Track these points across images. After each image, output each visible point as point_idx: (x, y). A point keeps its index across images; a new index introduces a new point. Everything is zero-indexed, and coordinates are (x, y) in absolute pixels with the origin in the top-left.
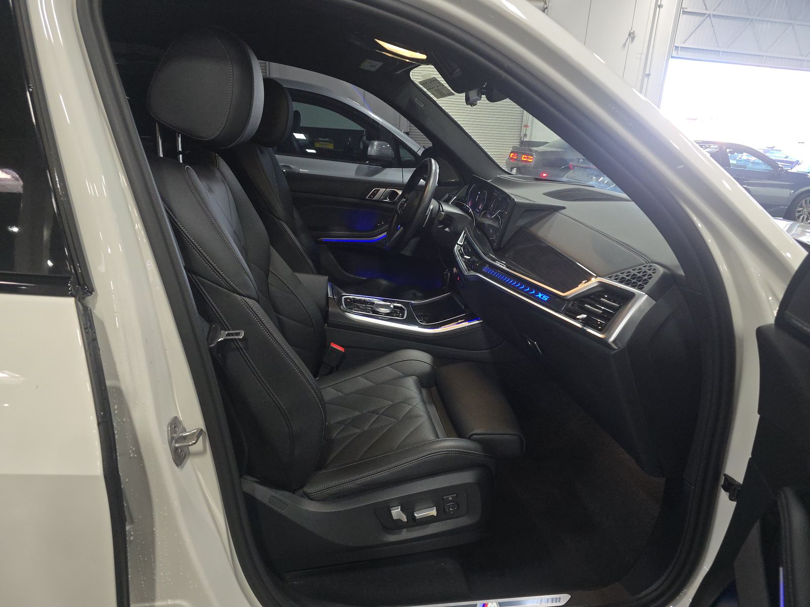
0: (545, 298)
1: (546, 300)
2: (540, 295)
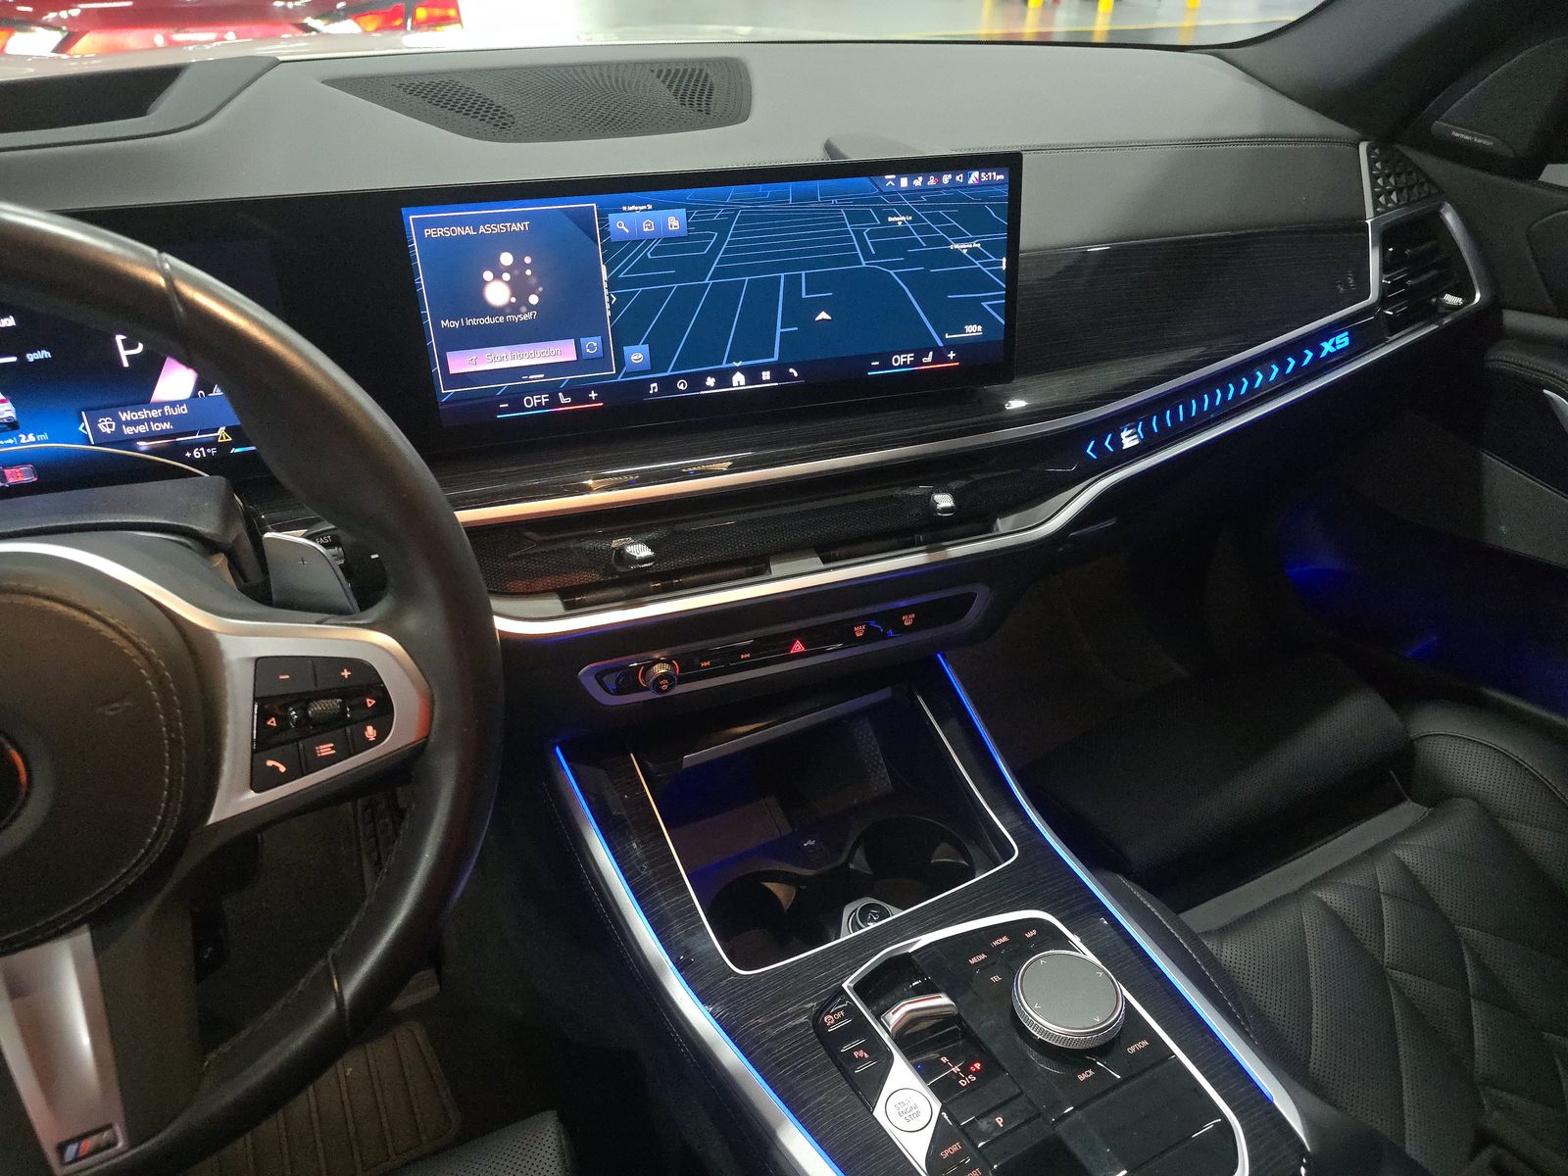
0: (1343, 340)
1: (1347, 343)
2: (1327, 347)
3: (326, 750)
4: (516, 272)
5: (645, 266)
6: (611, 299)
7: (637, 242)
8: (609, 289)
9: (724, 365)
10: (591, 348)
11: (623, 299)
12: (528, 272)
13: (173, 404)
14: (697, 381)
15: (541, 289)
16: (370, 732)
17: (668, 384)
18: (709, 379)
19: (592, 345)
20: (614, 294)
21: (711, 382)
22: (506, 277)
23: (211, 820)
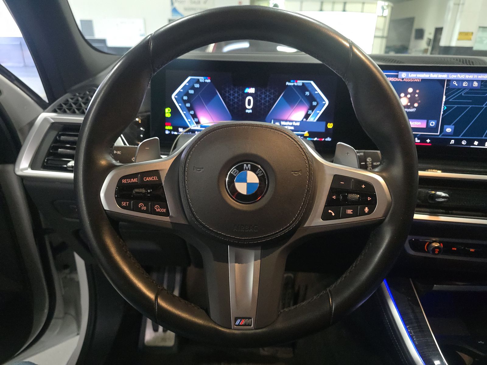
3: (349, 212)
4: (412, 95)
5: (461, 97)
6: (444, 108)
7: (459, 89)
8: (445, 104)
9: (483, 138)
10: (432, 124)
11: (448, 109)
12: (417, 95)
13: (296, 122)
14: (470, 142)
15: (419, 102)
16: (366, 210)
17: (458, 142)
18: (476, 142)
19: (432, 123)
20: (446, 107)
21: (476, 143)
22: (409, 96)
23: (305, 226)
